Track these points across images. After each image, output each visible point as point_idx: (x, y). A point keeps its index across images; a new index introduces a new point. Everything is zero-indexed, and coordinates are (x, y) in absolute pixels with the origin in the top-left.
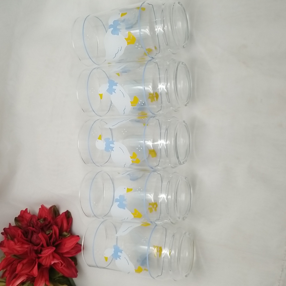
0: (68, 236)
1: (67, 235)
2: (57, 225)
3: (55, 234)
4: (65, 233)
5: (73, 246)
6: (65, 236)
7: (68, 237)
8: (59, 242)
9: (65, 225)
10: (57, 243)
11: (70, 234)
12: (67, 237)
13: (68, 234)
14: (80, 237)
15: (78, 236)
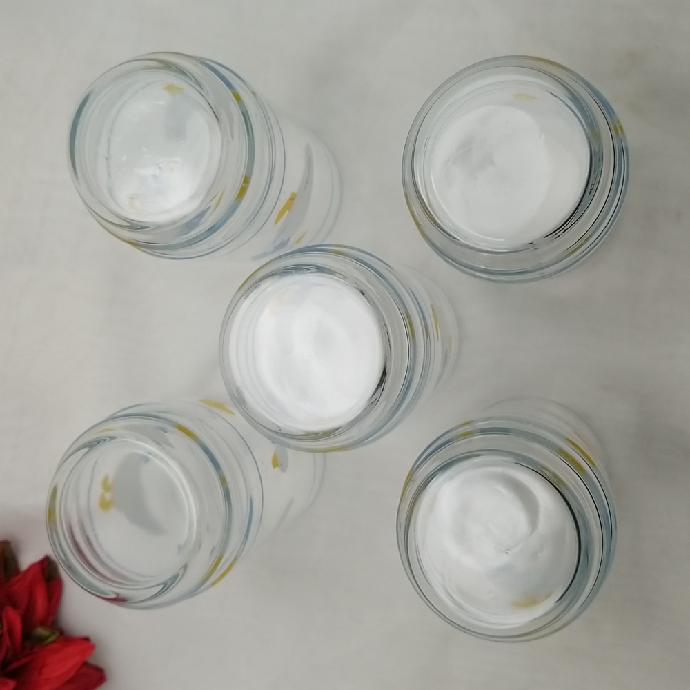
0: (53, 638)
1: (49, 637)
2: (15, 606)
3: (11, 632)
4: (41, 631)
5: (72, 674)
6: (41, 639)
7: (53, 642)
8: (24, 661)
9: (40, 603)
10: (16, 665)
11: (57, 634)
12: (47, 645)
13: (53, 633)
14: (93, 640)
15: (87, 639)
